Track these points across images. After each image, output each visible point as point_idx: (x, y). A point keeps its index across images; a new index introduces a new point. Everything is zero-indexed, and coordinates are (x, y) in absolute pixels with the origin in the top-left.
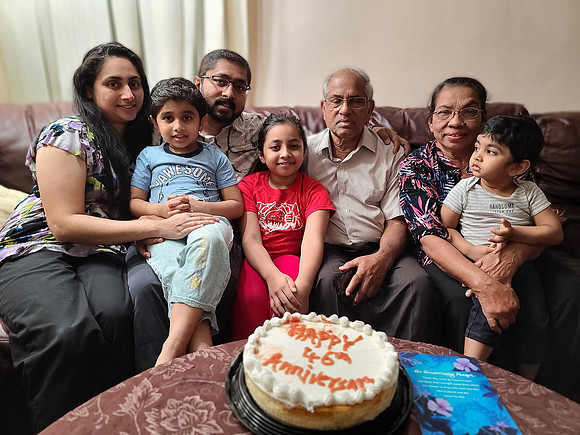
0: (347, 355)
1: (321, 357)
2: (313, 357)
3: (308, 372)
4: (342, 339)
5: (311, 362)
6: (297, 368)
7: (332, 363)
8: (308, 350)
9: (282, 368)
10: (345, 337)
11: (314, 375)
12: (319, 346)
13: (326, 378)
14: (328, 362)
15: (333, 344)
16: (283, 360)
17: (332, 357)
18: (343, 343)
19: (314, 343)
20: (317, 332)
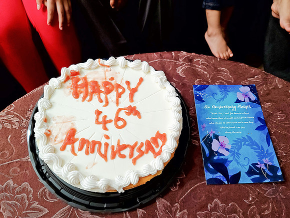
0: (135, 108)
1: (113, 119)
2: (105, 122)
3: (107, 145)
4: (125, 86)
5: (106, 129)
6: (95, 143)
7: (125, 124)
8: (98, 113)
9: (81, 149)
10: (128, 83)
11: (113, 147)
12: (107, 103)
13: (125, 147)
14: (120, 123)
15: (119, 95)
16: (79, 136)
17: (122, 115)
18: (128, 92)
19: (101, 101)
20: (100, 84)
